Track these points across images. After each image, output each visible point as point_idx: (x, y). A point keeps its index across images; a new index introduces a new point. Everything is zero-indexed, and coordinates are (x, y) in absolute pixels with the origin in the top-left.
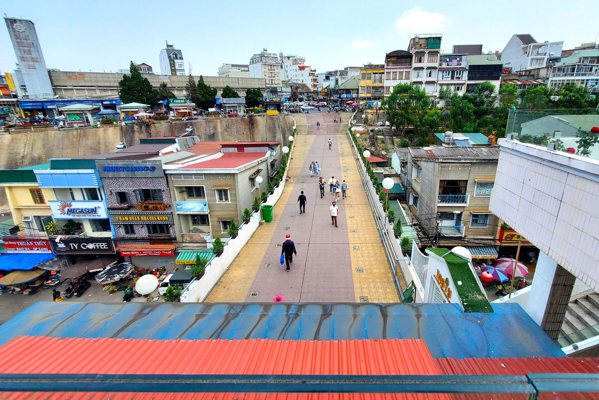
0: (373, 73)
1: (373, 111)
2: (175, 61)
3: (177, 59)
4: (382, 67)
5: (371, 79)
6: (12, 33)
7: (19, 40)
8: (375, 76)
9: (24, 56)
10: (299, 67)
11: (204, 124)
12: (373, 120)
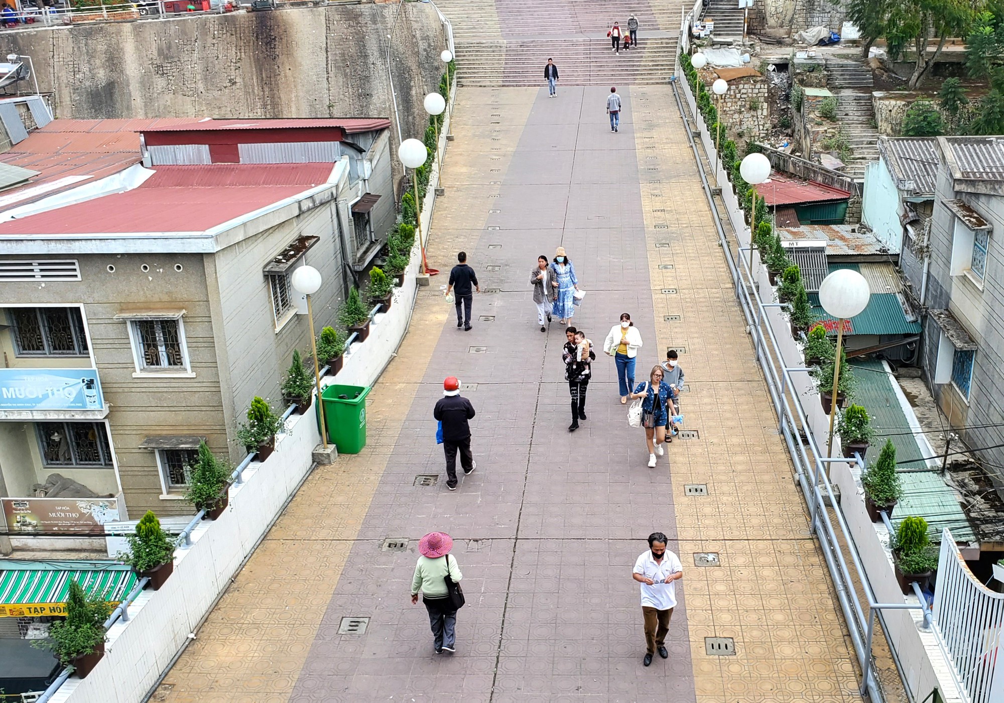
11: (66, 46)
12: (788, 18)
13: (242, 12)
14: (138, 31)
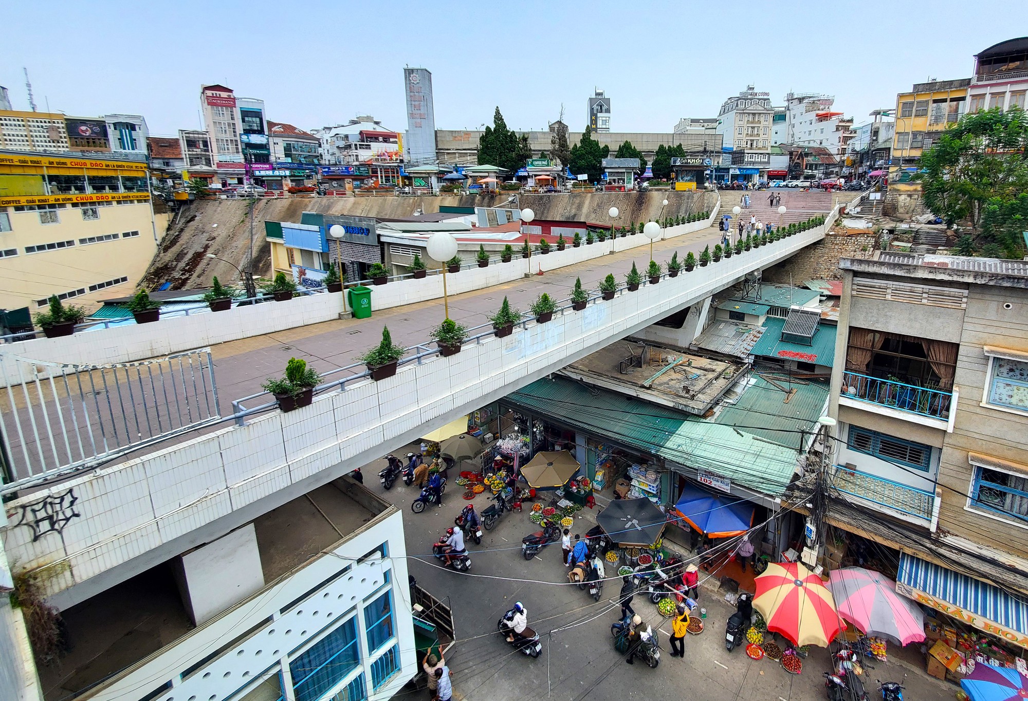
0: (935, 101)
1: (912, 188)
2: (599, 115)
3: (601, 112)
4: (966, 83)
5: (926, 115)
6: (408, 85)
7: (412, 94)
8: (939, 109)
9: (414, 112)
10: (817, 115)
11: (566, 200)
12: (911, 209)
13: (635, 192)
14: (592, 197)
